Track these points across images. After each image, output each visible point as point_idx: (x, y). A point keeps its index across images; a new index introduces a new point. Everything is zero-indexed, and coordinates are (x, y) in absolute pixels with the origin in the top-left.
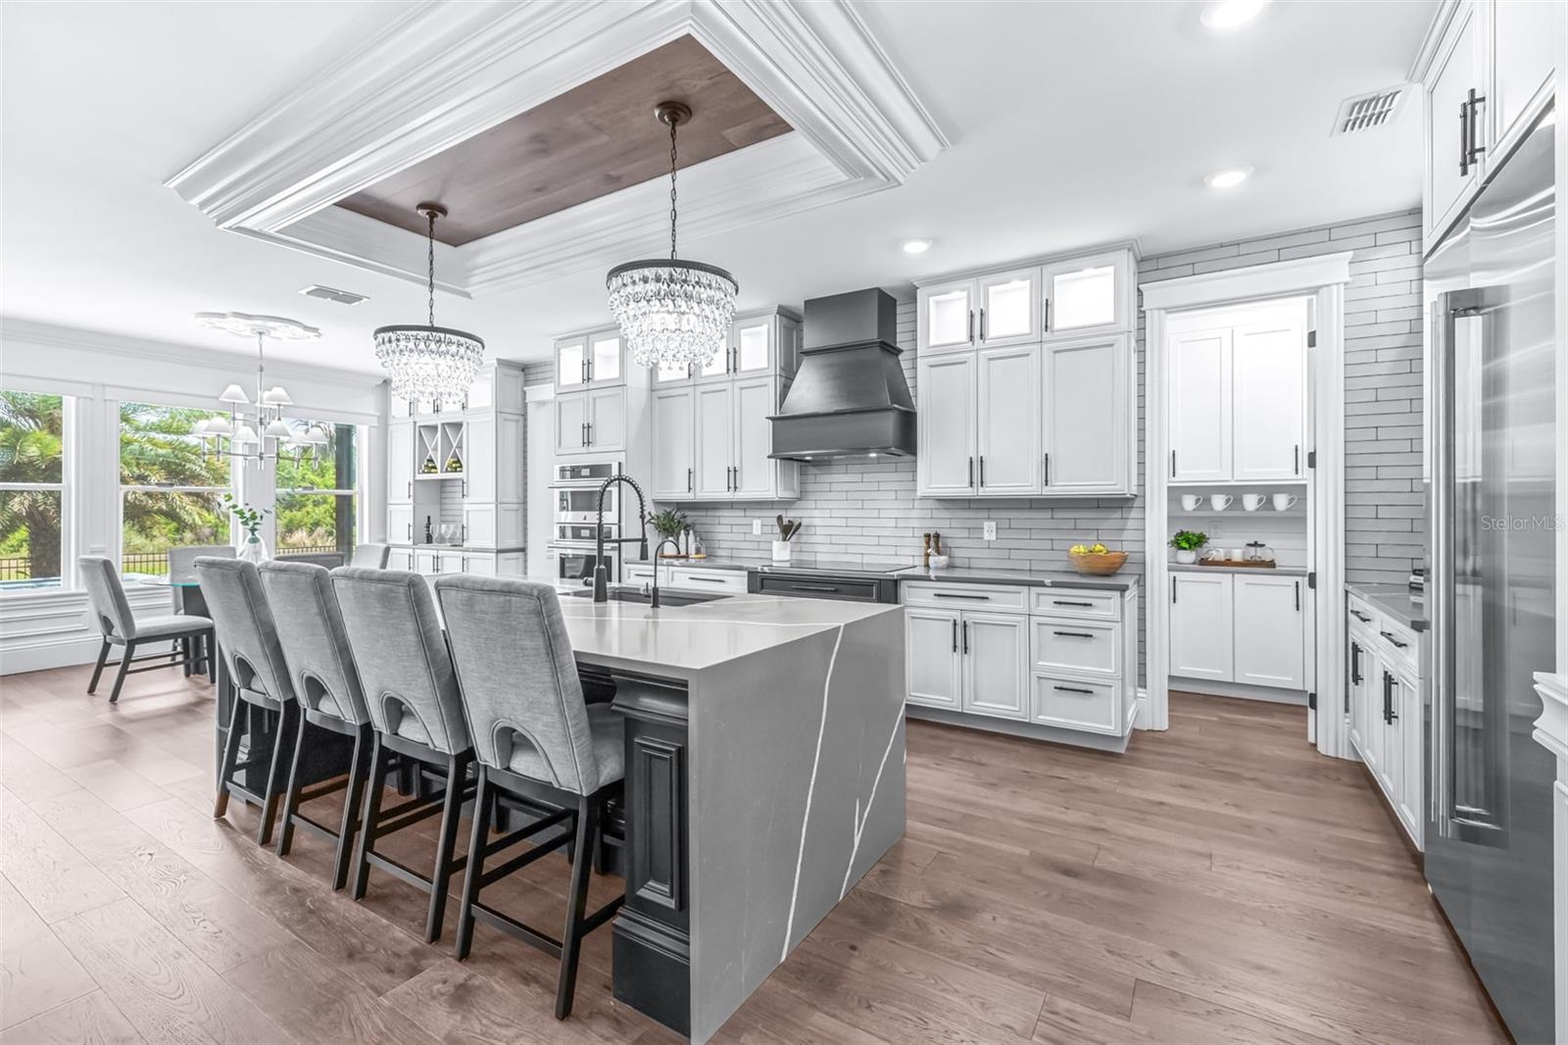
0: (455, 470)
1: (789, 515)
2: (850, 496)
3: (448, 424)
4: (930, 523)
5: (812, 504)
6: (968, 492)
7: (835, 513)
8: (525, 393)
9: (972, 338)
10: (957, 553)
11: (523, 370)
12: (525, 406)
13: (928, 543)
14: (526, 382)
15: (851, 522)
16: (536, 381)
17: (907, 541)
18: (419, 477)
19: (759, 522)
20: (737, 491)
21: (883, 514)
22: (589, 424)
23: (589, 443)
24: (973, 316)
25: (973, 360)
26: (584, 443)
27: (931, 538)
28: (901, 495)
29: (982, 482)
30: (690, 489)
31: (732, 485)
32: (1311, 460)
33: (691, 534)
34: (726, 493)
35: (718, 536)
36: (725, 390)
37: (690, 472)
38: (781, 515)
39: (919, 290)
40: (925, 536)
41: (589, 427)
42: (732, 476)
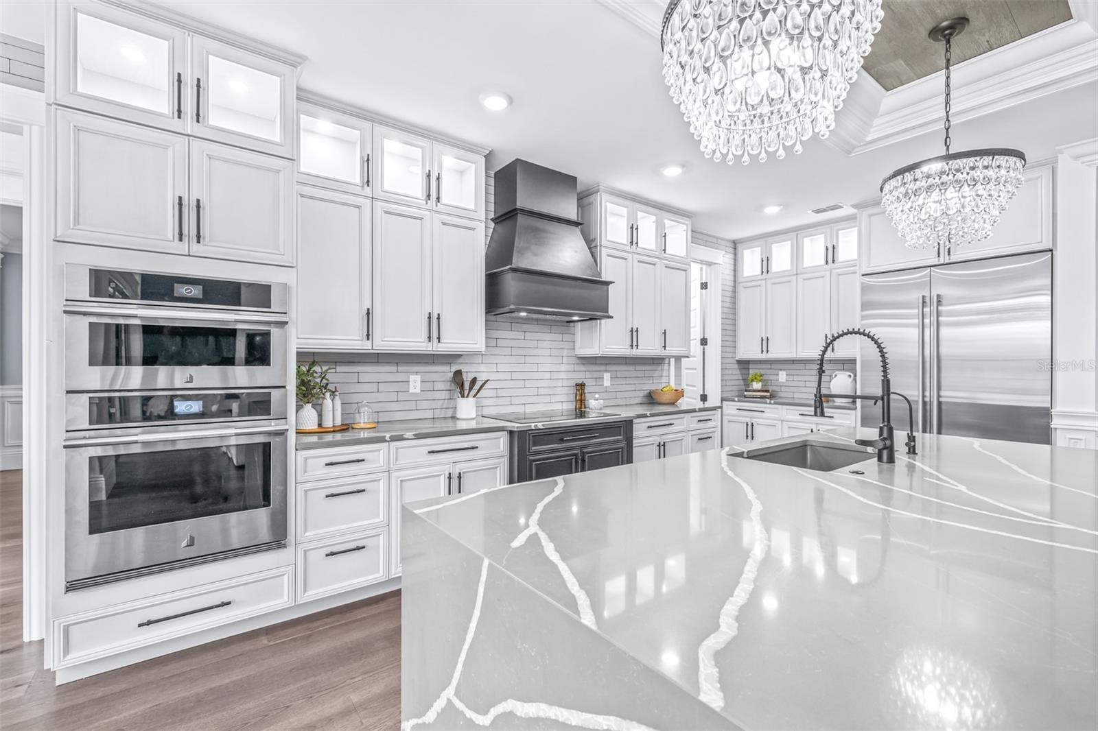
2: (515, 351)
7: (501, 368)
9: (631, 243)
15: (515, 376)
17: (559, 390)
19: (418, 378)
20: (439, 342)
21: (542, 368)
22: (198, 201)
23: (199, 236)
24: (633, 229)
25: (630, 260)
26: (181, 234)
27: (581, 386)
28: (554, 352)
29: (637, 346)
30: (368, 335)
31: (435, 335)
32: (704, 342)
33: (337, 398)
34: (424, 344)
35: (356, 398)
36: (421, 219)
37: (368, 314)
38: (461, 370)
39: (599, 193)
40: (577, 385)
41: (198, 207)
42: (434, 324)
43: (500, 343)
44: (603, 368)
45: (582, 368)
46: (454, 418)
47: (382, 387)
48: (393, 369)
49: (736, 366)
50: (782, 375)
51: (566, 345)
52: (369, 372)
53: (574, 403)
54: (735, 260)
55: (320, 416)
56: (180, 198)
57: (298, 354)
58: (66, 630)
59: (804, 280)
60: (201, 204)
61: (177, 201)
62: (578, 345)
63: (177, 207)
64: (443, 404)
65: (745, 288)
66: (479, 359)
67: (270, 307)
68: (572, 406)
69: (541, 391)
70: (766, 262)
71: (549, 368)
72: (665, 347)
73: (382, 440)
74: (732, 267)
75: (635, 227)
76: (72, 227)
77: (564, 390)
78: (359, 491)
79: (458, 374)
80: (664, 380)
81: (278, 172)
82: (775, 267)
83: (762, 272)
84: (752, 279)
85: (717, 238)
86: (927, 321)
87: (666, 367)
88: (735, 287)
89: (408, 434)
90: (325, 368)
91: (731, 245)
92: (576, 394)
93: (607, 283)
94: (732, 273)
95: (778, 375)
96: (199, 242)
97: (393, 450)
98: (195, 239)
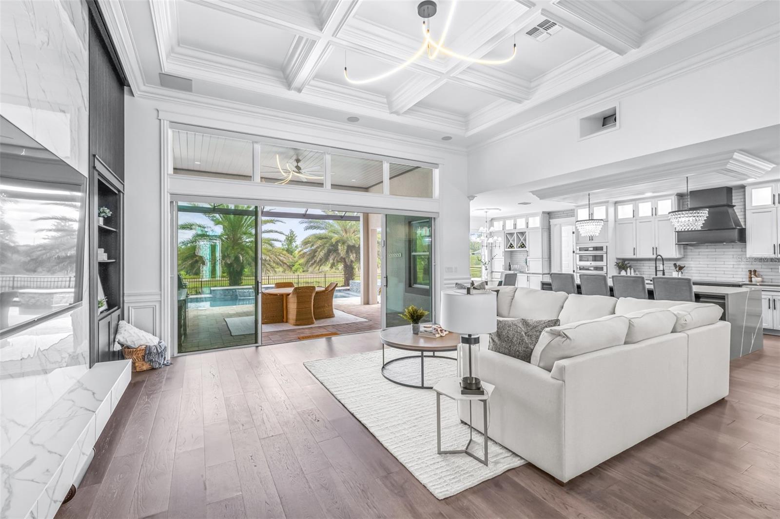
0: (523, 247)
1: (678, 263)
2: (709, 256)
3: (518, 233)
4: (750, 266)
5: (690, 260)
6: (773, 256)
7: (701, 263)
8: (549, 222)
9: (774, 203)
10: (764, 277)
11: (548, 214)
12: (550, 226)
13: (751, 273)
14: (550, 218)
15: (710, 266)
16: (555, 218)
17: (739, 273)
18: (506, 250)
21: (727, 263)
24: (775, 196)
25: (775, 211)
27: (753, 271)
30: (634, 254)
31: (655, 253)
34: (652, 256)
36: (651, 221)
37: (634, 249)
39: (746, 187)
40: (749, 271)
42: (655, 250)
47: (651, 267)
53: (749, 279)
67: (603, 251)
71: (732, 263)
79: (676, 264)
92: (749, 275)
98: (592, 240)
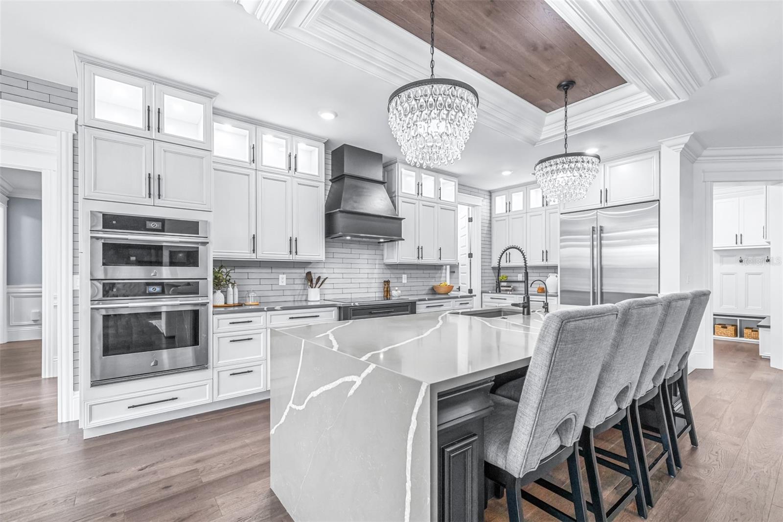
2: (345, 261)
7: (336, 271)
9: (418, 194)
15: (345, 276)
17: (373, 285)
19: (285, 276)
20: (296, 254)
21: (362, 271)
22: (159, 175)
23: (159, 195)
24: (419, 185)
25: (417, 203)
26: (150, 194)
27: (387, 282)
28: (370, 261)
29: (422, 257)
30: (254, 250)
31: (294, 250)
32: (470, 255)
33: (235, 287)
34: (287, 256)
35: (247, 288)
36: (285, 181)
37: (254, 238)
38: (310, 272)
39: (397, 164)
40: (385, 282)
41: (159, 179)
42: (293, 244)
43: (336, 255)
44: (402, 271)
45: (388, 271)
46: (306, 300)
47: (263, 282)
48: (270, 271)
49: (492, 271)
50: (520, 276)
51: (378, 257)
52: (255, 273)
53: (383, 293)
54: (491, 203)
55: (226, 298)
56: (149, 174)
57: (214, 261)
58: (91, 406)
59: (531, 216)
60: (161, 177)
61: (148, 176)
62: (385, 256)
63: (148, 179)
64: (299, 293)
65: (497, 221)
66: (322, 265)
67: (198, 234)
68: (382, 295)
69: (362, 285)
70: (509, 204)
71: (367, 271)
72: (440, 258)
73: (262, 310)
74: (489, 208)
75: (420, 184)
76: (92, 191)
77: (377, 285)
78: (249, 339)
79: (309, 274)
80: (443, 279)
81: (202, 158)
82: (514, 208)
83: (506, 211)
84: (501, 215)
85: (478, 189)
86: (595, 243)
87: (444, 271)
88: (490, 220)
89: (277, 307)
90: (228, 270)
91: (488, 194)
92: (384, 288)
93: (401, 219)
94: (489, 211)
95: (517, 276)
96: (159, 198)
97: (268, 316)
98: (157, 197)
